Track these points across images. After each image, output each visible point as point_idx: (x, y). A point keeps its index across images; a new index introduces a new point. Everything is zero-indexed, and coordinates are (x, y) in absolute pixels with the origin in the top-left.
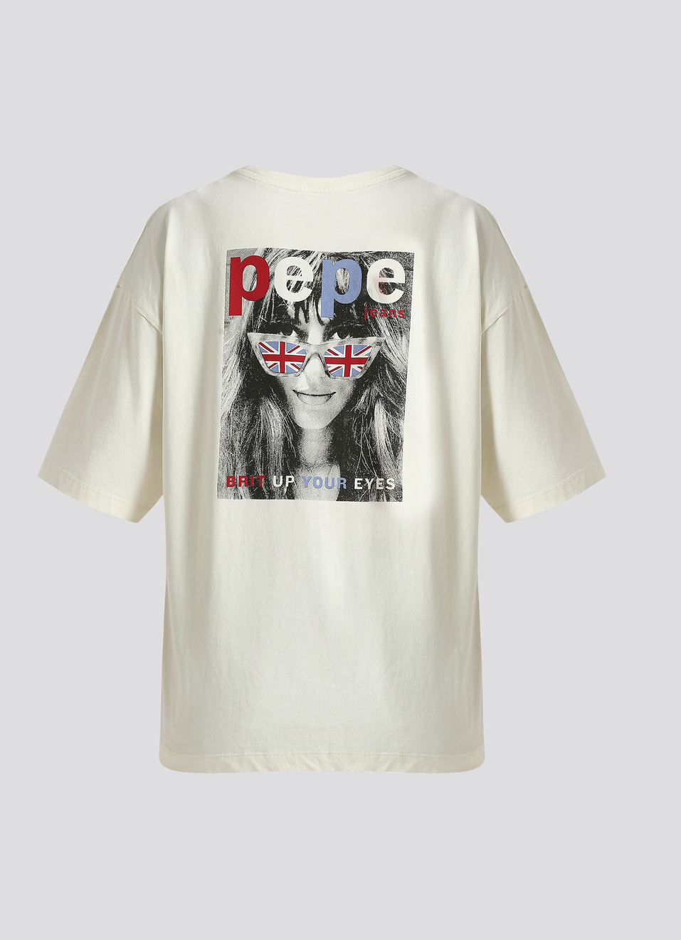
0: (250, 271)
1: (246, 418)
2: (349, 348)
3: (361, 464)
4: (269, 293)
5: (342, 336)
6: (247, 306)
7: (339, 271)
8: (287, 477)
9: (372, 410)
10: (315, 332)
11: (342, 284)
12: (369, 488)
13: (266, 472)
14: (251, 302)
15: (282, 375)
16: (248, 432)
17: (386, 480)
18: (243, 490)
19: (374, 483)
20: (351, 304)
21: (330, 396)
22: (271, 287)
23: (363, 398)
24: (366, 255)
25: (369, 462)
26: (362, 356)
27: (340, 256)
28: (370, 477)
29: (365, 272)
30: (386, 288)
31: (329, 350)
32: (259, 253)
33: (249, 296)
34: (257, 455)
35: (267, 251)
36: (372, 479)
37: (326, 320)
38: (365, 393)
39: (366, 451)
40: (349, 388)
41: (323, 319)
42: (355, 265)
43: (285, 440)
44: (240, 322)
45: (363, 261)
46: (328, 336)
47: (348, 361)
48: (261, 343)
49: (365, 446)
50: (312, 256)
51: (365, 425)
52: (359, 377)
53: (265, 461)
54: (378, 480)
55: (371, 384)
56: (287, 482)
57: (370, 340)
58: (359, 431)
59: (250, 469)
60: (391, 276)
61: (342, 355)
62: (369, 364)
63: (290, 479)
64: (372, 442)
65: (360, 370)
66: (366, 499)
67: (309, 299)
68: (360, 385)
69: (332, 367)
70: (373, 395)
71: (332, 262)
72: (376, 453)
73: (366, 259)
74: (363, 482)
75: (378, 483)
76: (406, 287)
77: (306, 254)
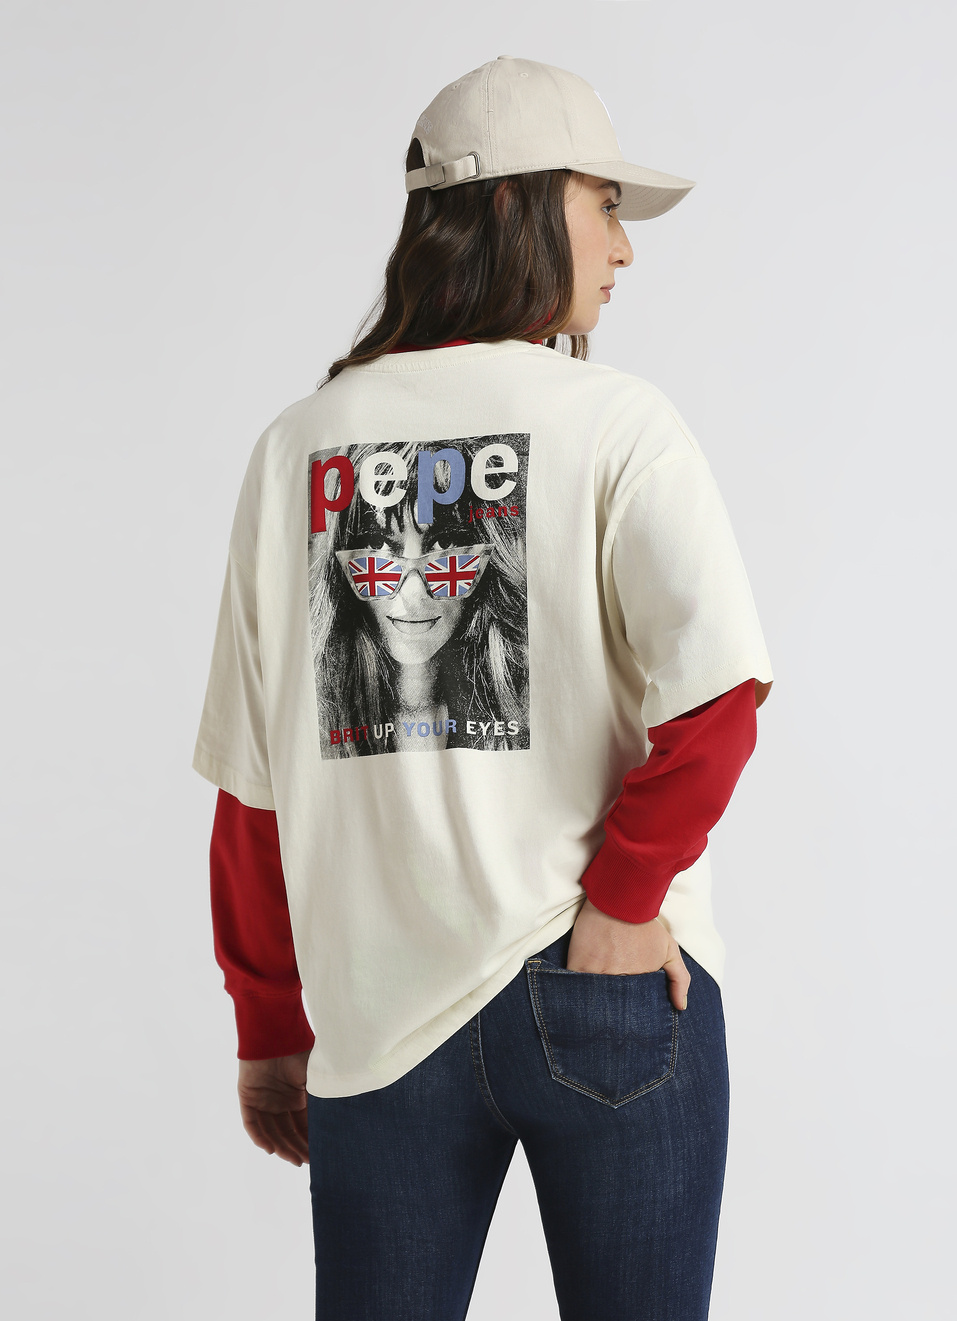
0: (332, 475)
1: (343, 657)
2: (453, 560)
3: (474, 703)
4: (354, 500)
5: (444, 546)
6: (331, 519)
7: (438, 464)
8: (387, 725)
9: (486, 637)
10: (412, 544)
11: (441, 479)
12: (484, 734)
13: (367, 721)
14: (336, 513)
15: (372, 598)
16: (347, 674)
17: (506, 723)
18: (349, 746)
19: (491, 728)
20: (454, 505)
21: (434, 621)
22: (356, 491)
23: (474, 621)
24: (470, 442)
25: (484, 702)
26: (469, 569)
27: (439, 445)
28: (485, 720)
29: (469, 462)
30: (494, 481)
31: (430, 564)
32: (342, 453)
33: (333, 506)
34: (358, 702)
35: (352, 448)
36: (489, 724)
37: (424, 526)
38: (476, 616)
39: (480, 688)
40: (456, 611)
41: (421, 526)
42: (456, 455)
43: (380, 679)
44: (326, 540)
45: (466, 449)
46: (427, 547)
47: (453, 577)
48: (350, 563)
49: (479, 681)
50: (406, 449)
51: (478, 657)
52: (467, 595)
53: (366, 707)
54: (497, 724)
55: (482, 603)
56: (387, 731)
57: (478, 548)
58: (471, 663)
59: (354, 720)
60: (501, 465)
61: (446, 570)
62: (478, 578)
63: (389, 728)
64: (488, 677)
65: (468, 587)
66: (481, 747)
67: (402, 502)
68: (469, 606)
69: (434, 585)
70: (486, 617)
71: (429, 454)
72: (493, 690)
73: (470, 447)
74: (477, 727)
75: (496, 728)
76: (519, 477)
77: (399, 446)
